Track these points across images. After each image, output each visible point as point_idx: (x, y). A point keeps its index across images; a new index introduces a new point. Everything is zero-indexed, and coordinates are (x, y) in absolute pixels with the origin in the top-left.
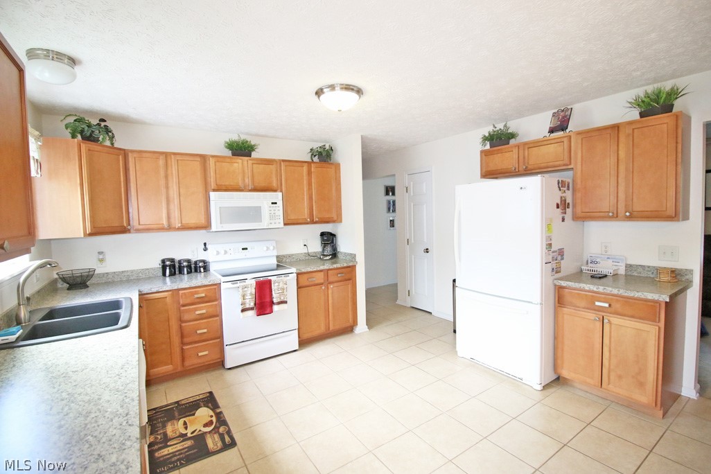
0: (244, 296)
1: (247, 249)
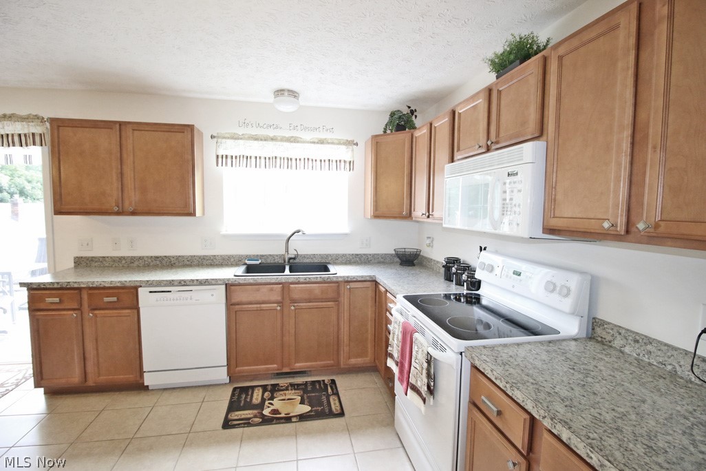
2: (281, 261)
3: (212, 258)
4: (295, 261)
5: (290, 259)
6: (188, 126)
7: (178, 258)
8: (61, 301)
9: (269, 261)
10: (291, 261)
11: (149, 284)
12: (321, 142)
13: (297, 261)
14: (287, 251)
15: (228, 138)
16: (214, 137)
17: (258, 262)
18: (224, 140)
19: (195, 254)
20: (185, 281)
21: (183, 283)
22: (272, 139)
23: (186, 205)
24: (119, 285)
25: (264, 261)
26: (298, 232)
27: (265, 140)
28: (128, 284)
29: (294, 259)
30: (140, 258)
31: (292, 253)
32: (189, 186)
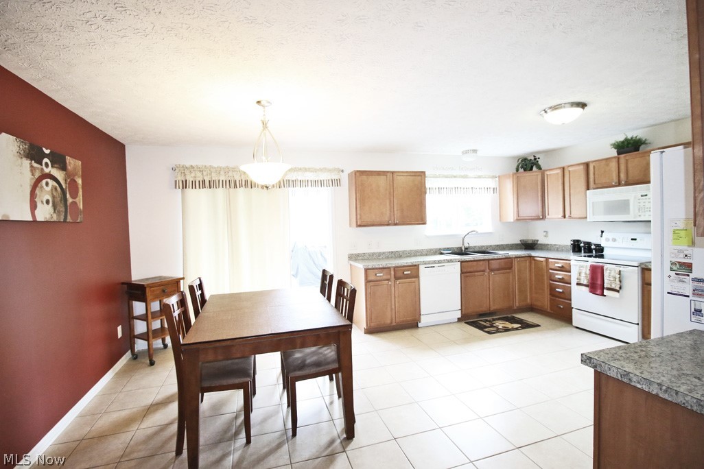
0: (580, 273)
1: (636, 239)
6: (423, 172)
7: (403, 252)
11: (425, 263)
12: (479, 177)
14: (463, 244)
17: (450, 252)
21: (440, 262)
22: (455, 177)
24: (410, 264)
26: (472, 232)
28: (414, 264)
29: (467, 249)
31: (466, 245)
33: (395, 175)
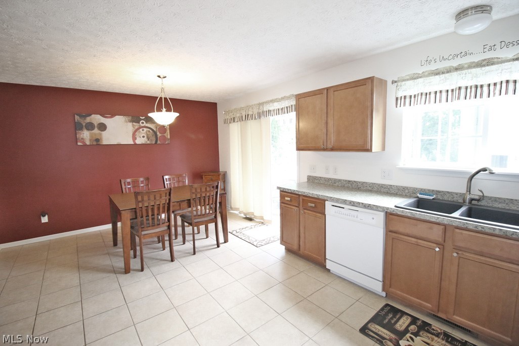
2: (461, 201)
3: (389, 187)
4: (480, 203)
5: (472, 200)
6: (369, 78)
8: (291, 201)
9: (446, 198)
10: (473, 202)
11: (332, 199)
13: (483, 203)
14: (469, 189)
15: (408, 80)
16: (396, 82)
17: (431, 198)
18: (404, 83)
19: (376, 182)
20: (354, 202)
21: (353, 204)
22: (457, 69)
23: (365, 142)
24: (316, 196)
25: (439, 197)
26: (484, 170)
27: (448, 72)
28: (320, 197)
29: (478, 200)
30: (340, 180)
31: (475, 193)
32: (367, 128)
33: (331, 92)
